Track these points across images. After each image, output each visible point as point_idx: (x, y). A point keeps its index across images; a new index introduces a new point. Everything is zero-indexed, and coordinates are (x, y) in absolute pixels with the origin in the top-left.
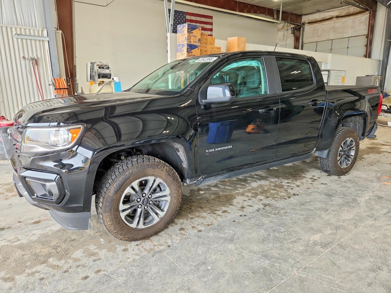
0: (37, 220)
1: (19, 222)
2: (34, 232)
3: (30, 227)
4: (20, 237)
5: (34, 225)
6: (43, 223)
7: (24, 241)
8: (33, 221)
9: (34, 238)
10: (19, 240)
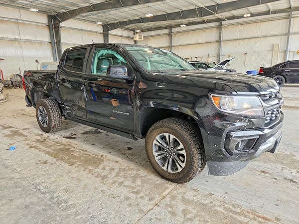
0: (263, 174)
1: (276, 179)
2: (271, 167)
3: (271, 172)
4: (281, 169)
5: (267, 172)
6: (260, 170)
7: (279, 166)
8: (266, 174)
9: (272, 164)
10: (282, 168)
